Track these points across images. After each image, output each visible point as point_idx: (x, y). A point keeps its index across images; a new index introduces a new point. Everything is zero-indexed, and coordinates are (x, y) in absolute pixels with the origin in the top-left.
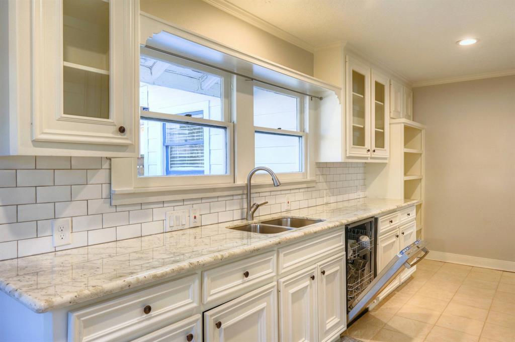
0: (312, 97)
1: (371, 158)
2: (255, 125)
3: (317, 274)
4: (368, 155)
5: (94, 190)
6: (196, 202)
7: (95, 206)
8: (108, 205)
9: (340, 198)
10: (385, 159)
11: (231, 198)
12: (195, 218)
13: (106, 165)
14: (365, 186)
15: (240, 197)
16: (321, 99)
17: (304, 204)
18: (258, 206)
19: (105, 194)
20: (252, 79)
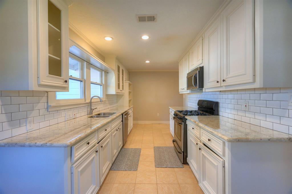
0: (105, 72)
1: (121, 93)
2: (91, 81)
3: (118, 129)
4: (121, 92)
5: (41, 105)
6: (74, 109)
7: (42, 112)
8: (46, 111)
9: (112, 106)
10: (123, 93)
11: (84, 107)
12: (75, 115)
13: (46, 95)
14: (117, 102)
15: (87, 107)
16: (108, 73)
17: (103, 108)
18: (93, 109)
19: (46, 107)
20: (92, 65)
